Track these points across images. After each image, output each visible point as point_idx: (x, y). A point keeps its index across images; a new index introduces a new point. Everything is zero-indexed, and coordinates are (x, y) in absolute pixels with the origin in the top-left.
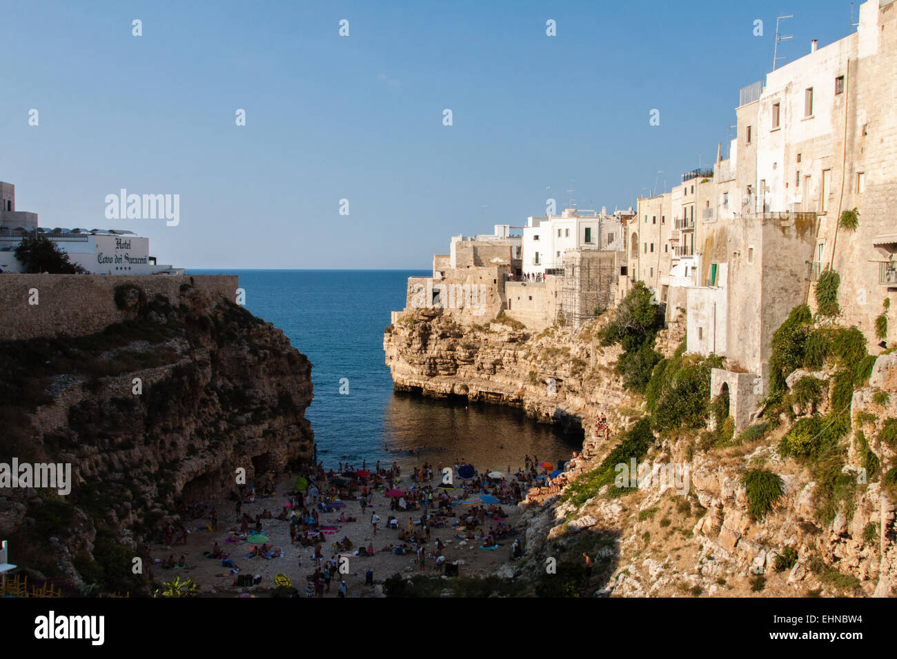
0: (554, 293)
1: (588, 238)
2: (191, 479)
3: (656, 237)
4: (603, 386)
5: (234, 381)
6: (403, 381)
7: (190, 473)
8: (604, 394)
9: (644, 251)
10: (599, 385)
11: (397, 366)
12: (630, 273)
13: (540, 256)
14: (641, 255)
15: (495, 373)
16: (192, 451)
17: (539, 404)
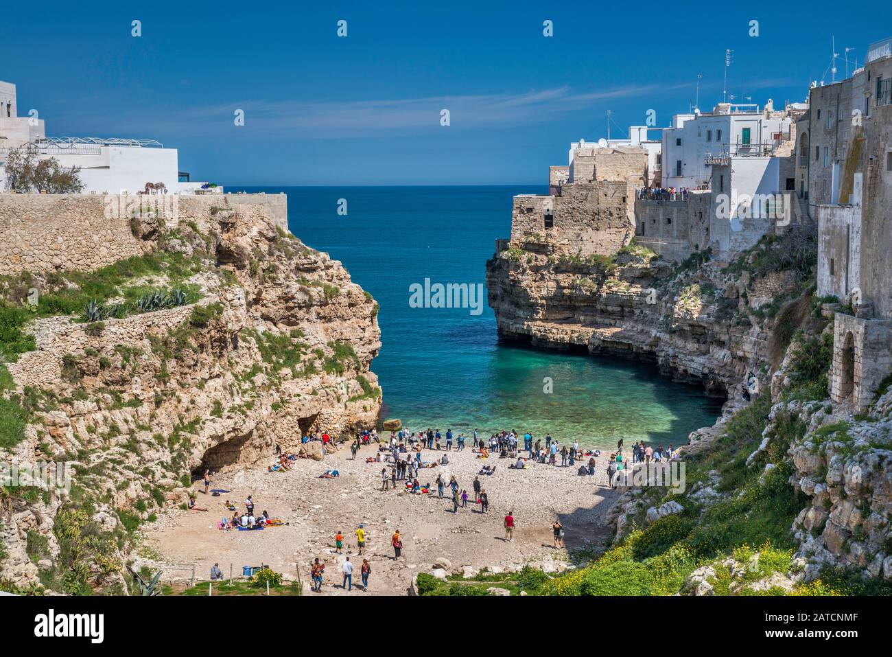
0: (698, 215)
1: (746, 141)
2: (214, 443)
3: (831, 138)
4: (752, 336)
5: (280, 325)
6: (508, 327)
7: (213, 437)
8: (755, 345)
9: (815, 158)
10: (748, 334)
11: (501, 308)
12: (798, 187)
13: (683, 166)
14: (811, 162)
15: (623, 317)
16: (217, 410)
17: (675, 357)
